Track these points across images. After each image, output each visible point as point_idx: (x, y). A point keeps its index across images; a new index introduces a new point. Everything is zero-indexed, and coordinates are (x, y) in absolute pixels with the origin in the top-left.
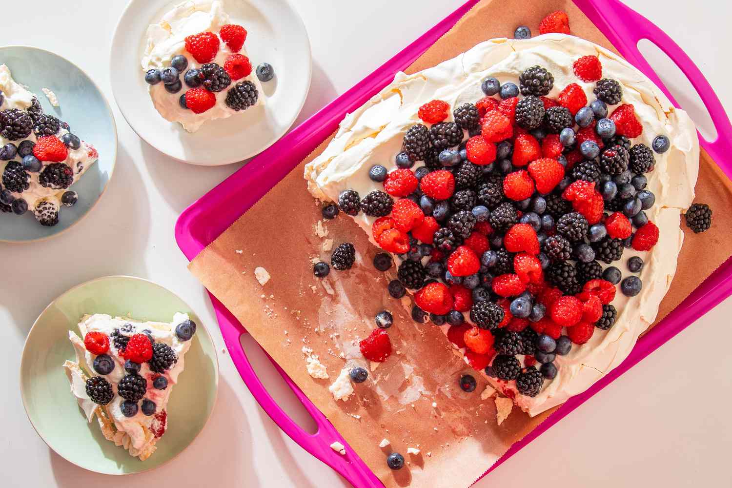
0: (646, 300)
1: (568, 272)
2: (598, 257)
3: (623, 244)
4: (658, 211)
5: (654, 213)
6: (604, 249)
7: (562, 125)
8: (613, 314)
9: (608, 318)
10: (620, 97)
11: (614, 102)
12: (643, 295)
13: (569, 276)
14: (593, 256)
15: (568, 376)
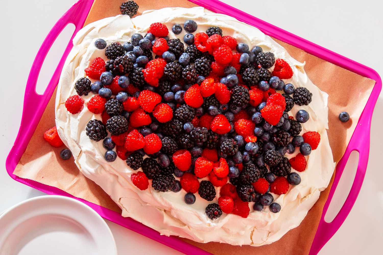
0: (195, 15)
1: (201, 63)
2: (182, 52)
3: (168, 41)
4: (140, 30)
5: (142, 32)
6: (177, 49)
7: (116, 103)
8: (211, 29)
9: (215, 31)
10: (83, 79)
11: (88, 81)
12: (192, 18)
13: (203, 62)
14: (184, 54)
15: (256, 39)
